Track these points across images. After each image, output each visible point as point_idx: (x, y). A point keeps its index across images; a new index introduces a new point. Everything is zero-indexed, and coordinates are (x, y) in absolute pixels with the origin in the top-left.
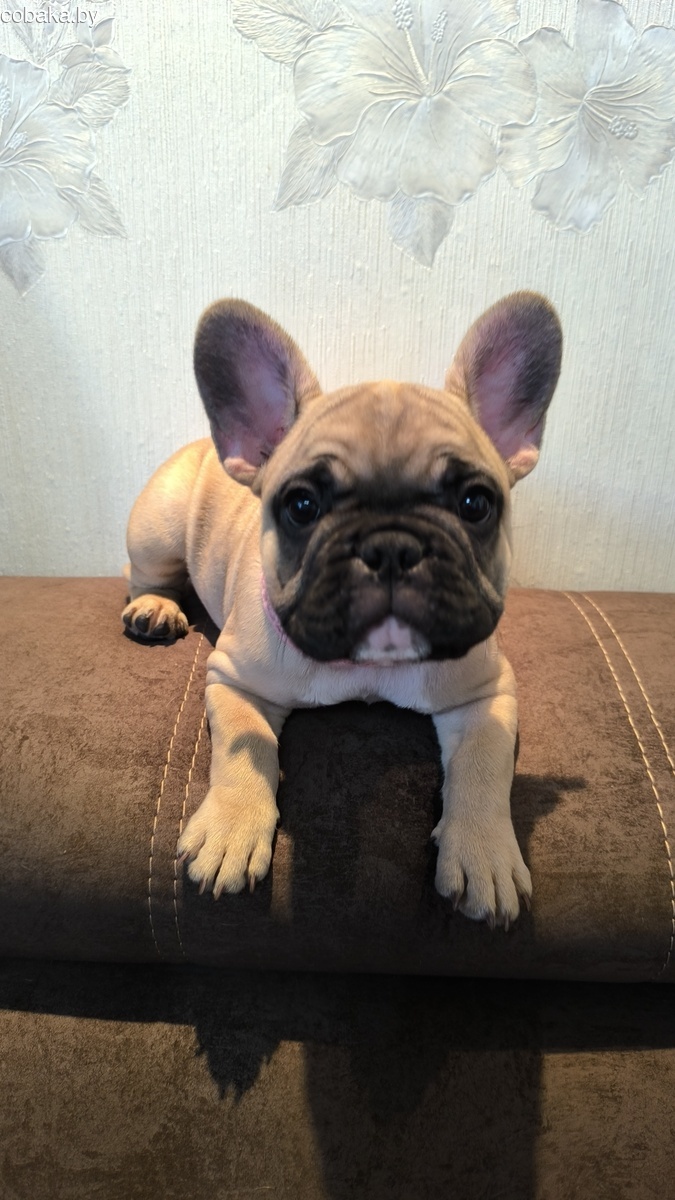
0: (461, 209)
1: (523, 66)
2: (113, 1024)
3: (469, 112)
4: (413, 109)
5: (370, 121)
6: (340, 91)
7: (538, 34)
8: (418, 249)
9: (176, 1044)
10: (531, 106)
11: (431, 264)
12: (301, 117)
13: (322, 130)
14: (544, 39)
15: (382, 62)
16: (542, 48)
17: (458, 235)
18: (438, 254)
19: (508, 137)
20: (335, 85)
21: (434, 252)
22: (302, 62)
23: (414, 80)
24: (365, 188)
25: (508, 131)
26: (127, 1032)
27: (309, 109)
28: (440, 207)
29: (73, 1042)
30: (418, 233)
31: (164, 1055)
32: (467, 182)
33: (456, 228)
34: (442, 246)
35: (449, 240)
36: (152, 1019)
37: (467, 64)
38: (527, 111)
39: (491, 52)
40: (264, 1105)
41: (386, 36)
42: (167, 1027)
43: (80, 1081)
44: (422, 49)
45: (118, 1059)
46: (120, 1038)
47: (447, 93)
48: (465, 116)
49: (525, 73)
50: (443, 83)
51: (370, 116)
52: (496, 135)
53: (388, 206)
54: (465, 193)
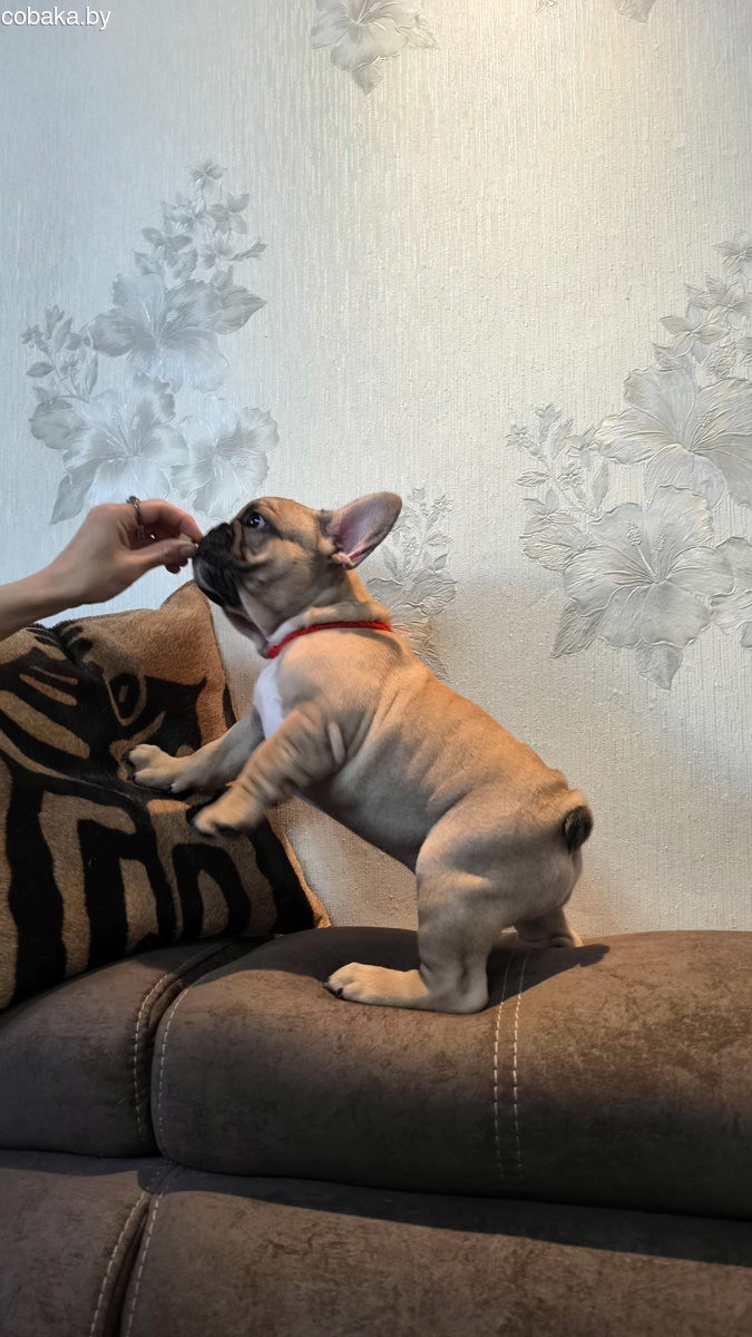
0: (688, 650)
1: (721, 560)
2: (461, 1234)
3: (686, 590)
4: (646, 591)
5: (617, 600)
6: (595, 583)
7: (728, 541)
8: (659, 678)
9: (515, 1252)
10: (730, 583)
11: (669, 688)
12: (568, 601)
13: (584, 607)
14: (733, 544)
15: (622, 565)
16: (732, 549)
17: (688, 667)
18: (674, 680)
19: (717, 603)
20: (591, 581)
21: (671, 679)
22: (568, 569)
23: (646, 574)
24: (616, 642)
25: (715, 600)
26: (473, 1240)
27: (574, 596)
28: (672, 650)
29: (430, 1244)
30: (657, 668)
31: (506, 1259)
32: (690, 634)
33: (685, 663)
34: (676, 675)
35: (681, 671)
36: (493, 1231)
37: (681, 562)
38: (728, 586)
39: (697, 554)
40: (594, 1308)
41: (624, 550)
42: (505, 1239)
43: (437, 1274)
44: (649, 557)
45: (467, 1259)
46: (467, 1243)
47: (669, 580)
48: (684, 592)
49: (722, 564)
50: (666, 574)
51: (616, 597)
52: (707, 603)
53: (633, 652)
54: (690, 639)
